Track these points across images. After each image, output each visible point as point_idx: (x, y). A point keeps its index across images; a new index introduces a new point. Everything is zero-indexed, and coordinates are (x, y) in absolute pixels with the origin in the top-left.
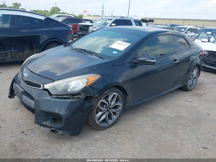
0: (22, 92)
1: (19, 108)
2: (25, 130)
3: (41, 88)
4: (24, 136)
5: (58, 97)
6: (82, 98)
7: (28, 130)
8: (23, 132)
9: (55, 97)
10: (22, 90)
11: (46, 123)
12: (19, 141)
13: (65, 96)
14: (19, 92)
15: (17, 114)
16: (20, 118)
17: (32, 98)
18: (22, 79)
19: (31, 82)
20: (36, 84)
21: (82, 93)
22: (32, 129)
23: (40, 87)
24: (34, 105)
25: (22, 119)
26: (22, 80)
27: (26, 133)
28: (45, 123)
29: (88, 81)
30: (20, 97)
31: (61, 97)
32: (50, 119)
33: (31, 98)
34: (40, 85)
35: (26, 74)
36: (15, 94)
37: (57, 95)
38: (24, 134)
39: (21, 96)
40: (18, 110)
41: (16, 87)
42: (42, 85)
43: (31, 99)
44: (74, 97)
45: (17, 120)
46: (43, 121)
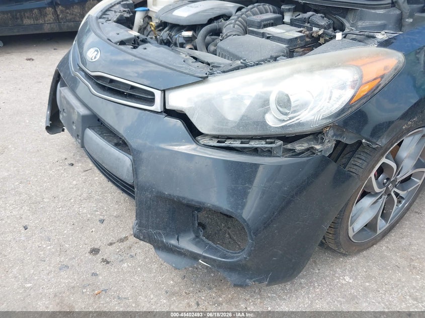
0: (84, 118)
1: (78, 161)
2: (100, 243)
3: (157, 106)
4: (99, 267)
5: (228, 143)
6: (326, 150)
7: (111, 244)
8: (95, 251)
9: (214, 143)
10: (83, 111)
11: (178, 240)
12: (84, 287)
13: (254, 144)
14: (75, 117)
15: (75, 182)
16: (85, 195)
17: (122, 144)
18: (83, 71)
19: (112, 81)
20: (133, 88)
21: (331, 133)
22: (122, 240)
23: (151, 101)
24: (131, 169)
25: (89, 198)
26: (80, 76)
27: (106, 252)
28: (173, 242)
29: (361, 77)
30: (80, 137)
31: (237, 144)
32: (193, 224)
33: (116, 141)
34: (153, 94)
35: (92, 50)
36: (62, 122)
37: (221, 138)
38: (99, 257)
39: (80, 134)
40: (78, 167)
41: (65, 98)
42: (158, 95)
43: (117, 145)
44: (289, 146)
45: (75, 201)
46: (168, 235)
